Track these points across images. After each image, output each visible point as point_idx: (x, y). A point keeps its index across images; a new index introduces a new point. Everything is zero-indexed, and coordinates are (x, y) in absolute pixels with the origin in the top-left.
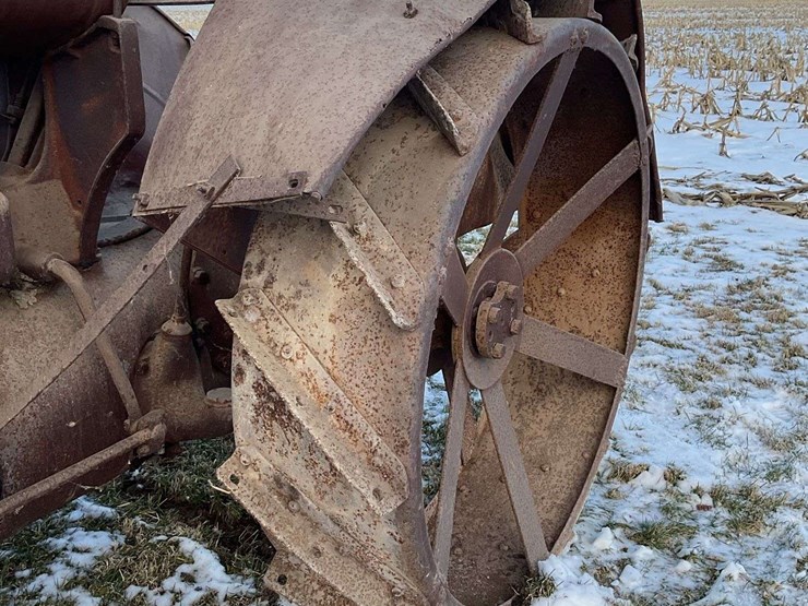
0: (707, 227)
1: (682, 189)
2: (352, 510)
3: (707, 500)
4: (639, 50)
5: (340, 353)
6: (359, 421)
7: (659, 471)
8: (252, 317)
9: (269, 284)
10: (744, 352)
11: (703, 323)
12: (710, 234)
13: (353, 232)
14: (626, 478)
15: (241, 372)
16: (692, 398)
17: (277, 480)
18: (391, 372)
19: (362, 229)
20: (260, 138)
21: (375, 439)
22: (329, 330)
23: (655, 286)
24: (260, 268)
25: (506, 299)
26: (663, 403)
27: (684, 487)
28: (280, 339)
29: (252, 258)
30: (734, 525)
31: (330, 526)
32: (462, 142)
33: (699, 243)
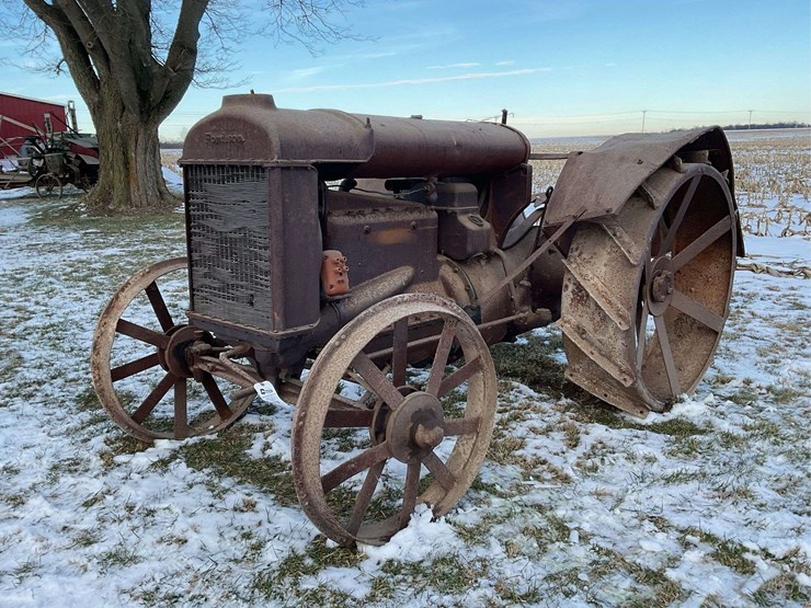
0: (792, 289)
1: (780, 268)
2: (607, 335)
3: (764, 391)
4: (731, 176)
5: (608, 276)
6: (614, 299)
7: (740, 380)
8: (574, 266)
9: (580, 255)
10: (799, 342)
11: (779, 331)
12: (793, 292)
13: (615, 235)
14: (723, 383)
15: (567, 286)
16: (765, 359)
17: (578, 327)
18: (628, 282)
19: (618, 234)
20: (593, 200)
21: (620, 306)
22: (604, 269)
23: (753, 314)
24: (577, 249)
25: (667, 277)
26: (748, 361)
27: (753, 386)
28: (584, 273)
29: (574, 246)
30: (776, 400)
31: (598, 344)
32: (656, 205)
33: (785, 296)
